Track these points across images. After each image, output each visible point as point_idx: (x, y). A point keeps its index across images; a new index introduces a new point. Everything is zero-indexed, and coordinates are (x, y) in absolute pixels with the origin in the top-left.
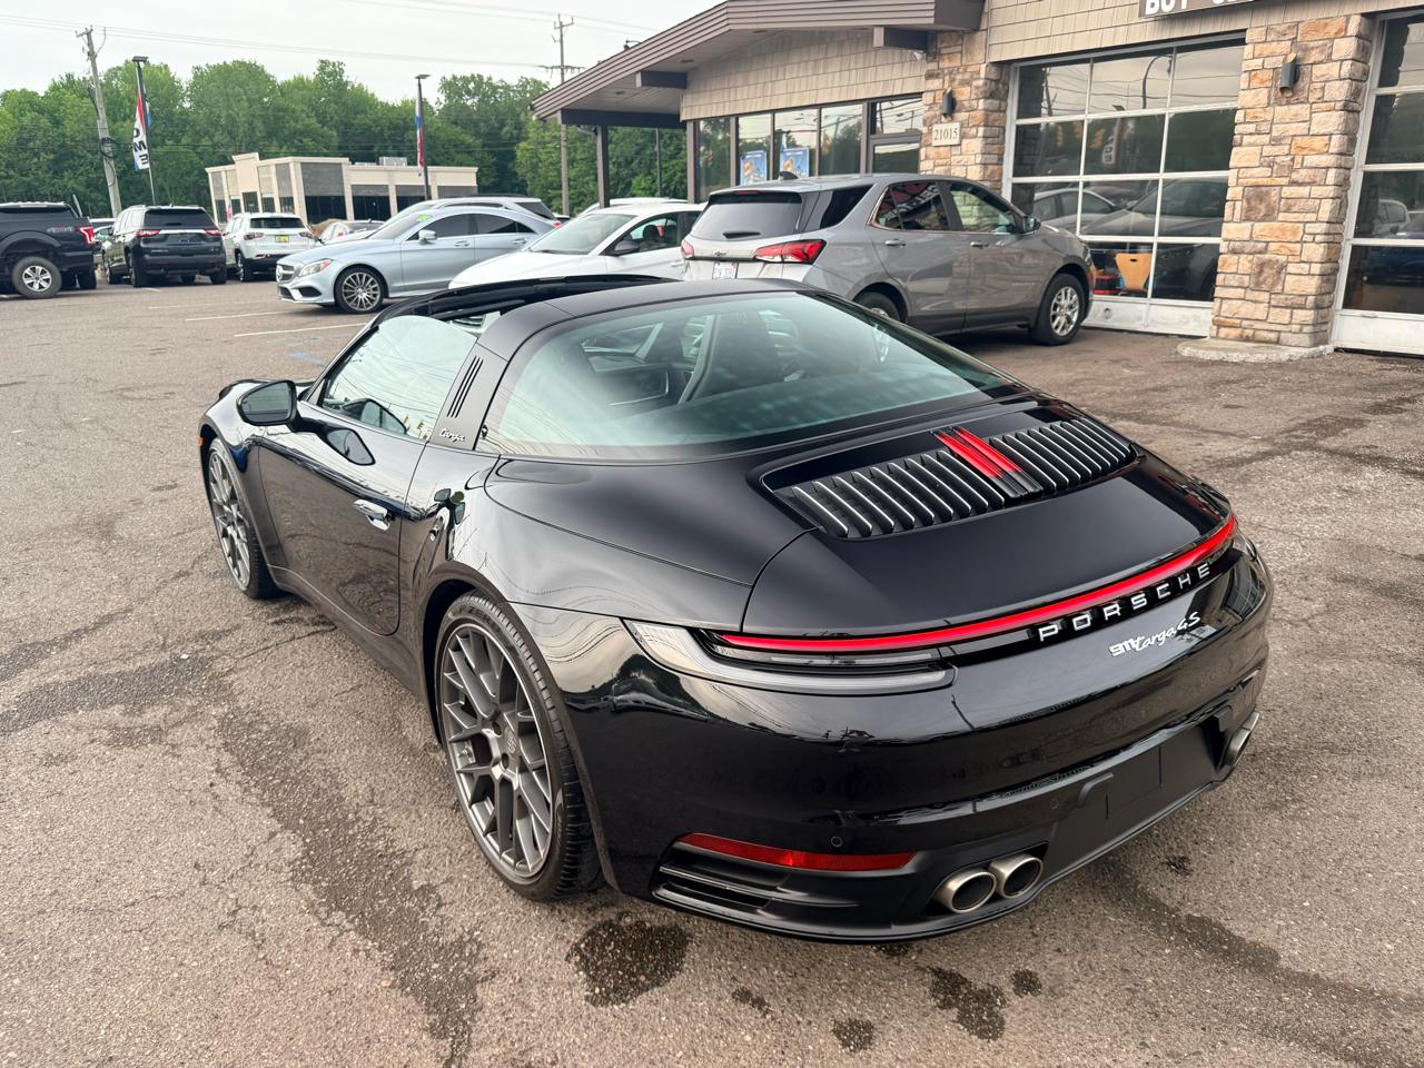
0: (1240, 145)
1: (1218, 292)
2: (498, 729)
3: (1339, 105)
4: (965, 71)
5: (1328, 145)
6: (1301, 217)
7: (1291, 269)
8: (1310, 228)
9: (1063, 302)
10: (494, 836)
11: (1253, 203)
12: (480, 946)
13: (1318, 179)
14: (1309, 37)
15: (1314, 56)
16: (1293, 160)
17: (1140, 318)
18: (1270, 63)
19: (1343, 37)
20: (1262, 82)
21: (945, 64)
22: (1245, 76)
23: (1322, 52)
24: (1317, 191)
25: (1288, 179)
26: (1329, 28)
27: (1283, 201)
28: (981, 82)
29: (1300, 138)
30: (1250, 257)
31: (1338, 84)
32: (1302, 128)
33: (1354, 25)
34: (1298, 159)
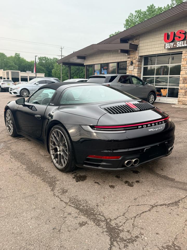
0: (182, 71)
1: (179, 96)
2: (59, 146)
4: (134, 57)
9: (151, 97)
10: (58, 164)
11: (184, 81)
12: (56, 177)
17: (165, 101)
18: (186, 57)
20: (185, 60)
21: (131, 56)
22: (182, 59)
28: (137, 59)
30: (184, 90)
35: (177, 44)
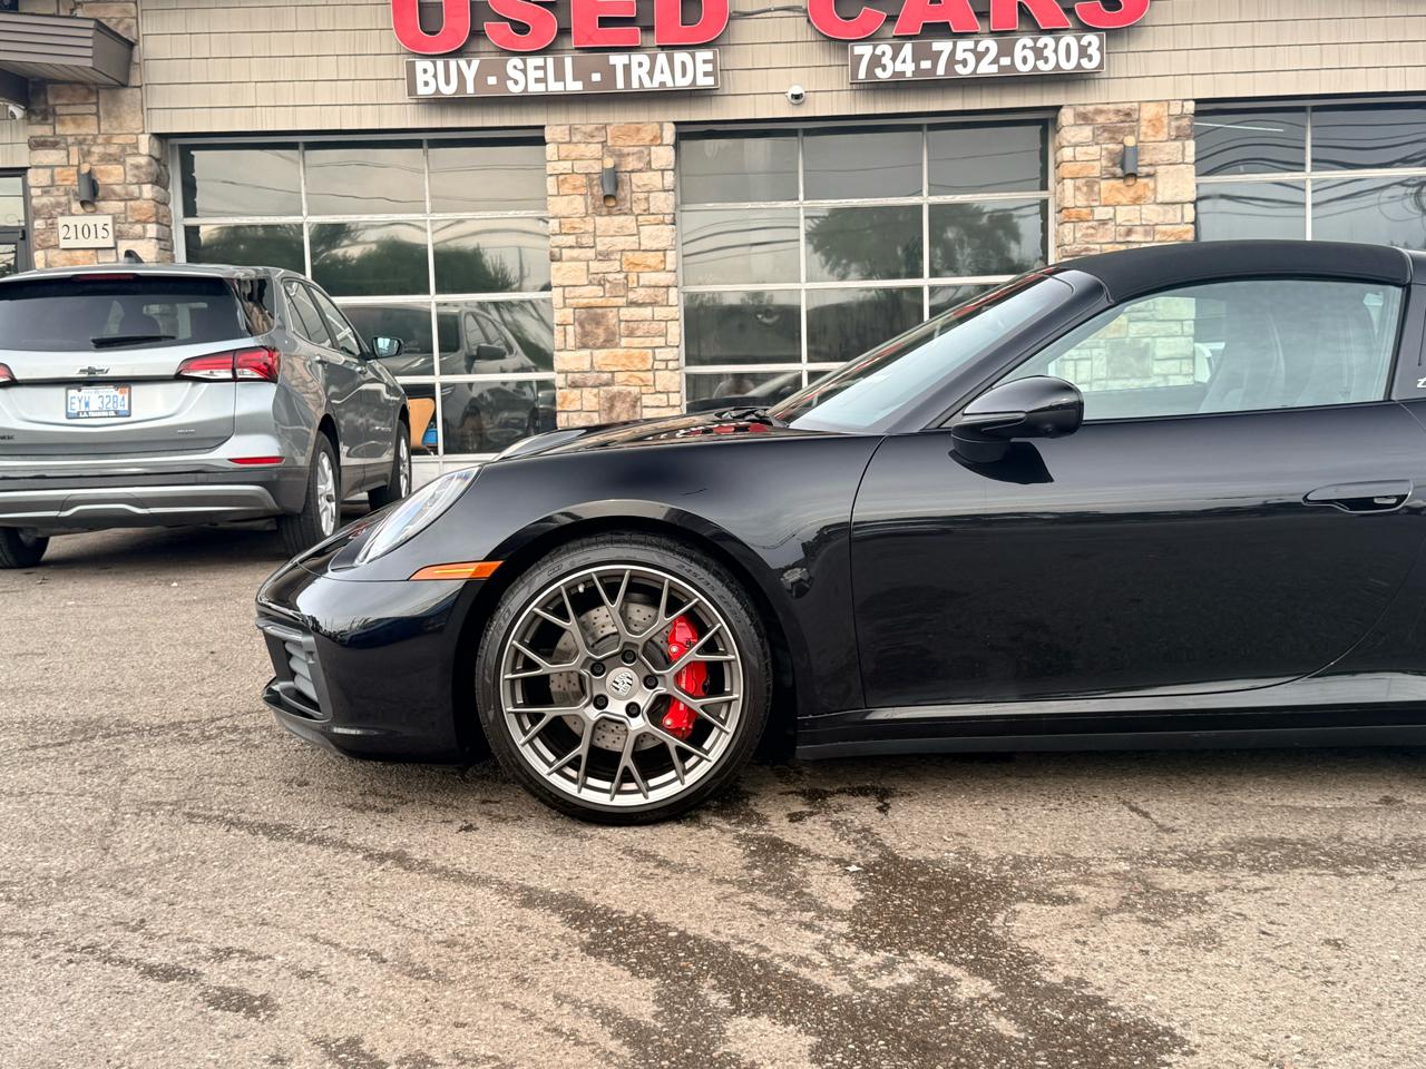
0: (560, 259)
3: (668, 219)
4: (108, 142)
5: (664, 261)
6: (648, 341)
7: (646, 400)
8: (662, 354)
11: (588, 328)
13: (659, 299)
14: (620, 142)
15: (631, 163)
16: (626, 278)
18: (580, 167)
19: (661, 145)
20: (575, 188)
21: (67, 129)
22: (551, 180)
23: (640, 159)
24: (660, 312)
25: (625, 300)
26: (643, 135)
27: (623, 324)
28: (143, 161)
29: (630, 254)
30: (595, 391)
31: (663, 195)
32: (631, 242)
33: (669, 134)
34: (633, 277)
35: (511, 71)
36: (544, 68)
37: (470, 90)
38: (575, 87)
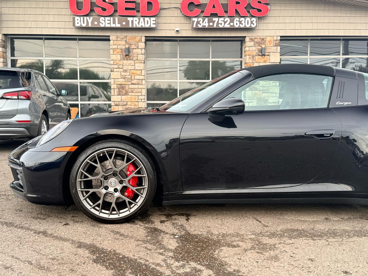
0: (113, 71)
3: (143, 62)
5: (141, 73)
6: (137, 94)
8: (140, 97)
11: (120, 90)
13: (140, 83)
14: (130, 41)
15: (133, 47)
16: (131, 77)
18: (119, 47)
19: (141, 42)
20: (118, 52)
23: (135, 46)
24: (140, 86)
25: (130, 83)
26: (136, 39)
27: (130, 89)
28: (0, 41)
29: (132, 71)
30: (122, 107)
31: (142, 55)
32: (133, 67)
33: (143, 39)
34: (133, 77)
35: (101, 21)
36: (110, 20)
37: (90, 25)
38: (118, 26)
